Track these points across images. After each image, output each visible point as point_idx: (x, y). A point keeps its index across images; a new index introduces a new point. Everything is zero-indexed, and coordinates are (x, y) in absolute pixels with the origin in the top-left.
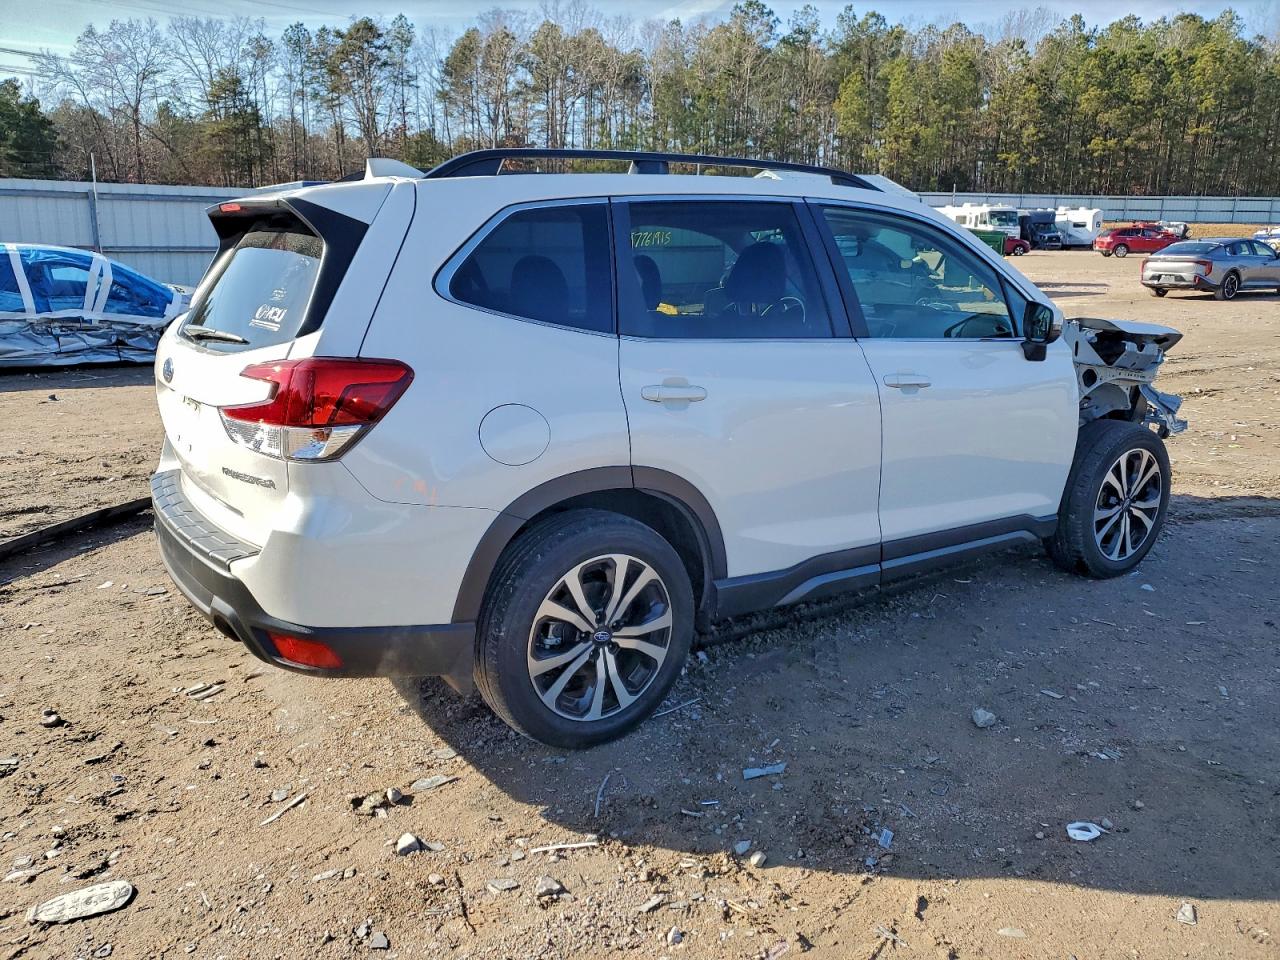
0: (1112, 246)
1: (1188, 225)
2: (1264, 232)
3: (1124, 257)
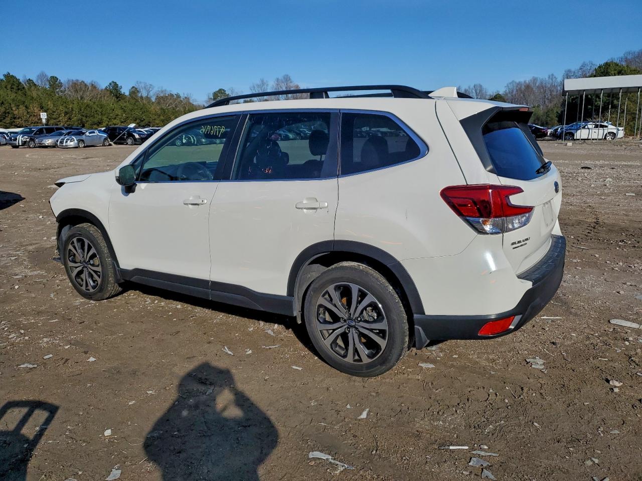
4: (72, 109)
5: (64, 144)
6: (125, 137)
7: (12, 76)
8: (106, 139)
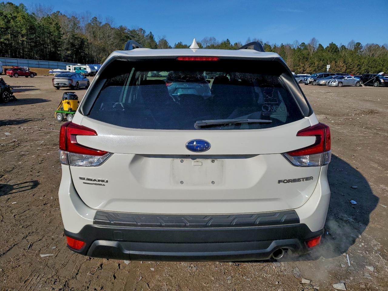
0: (13, 74)
1: (30, 68)
2: (51, 71)
3: (18, 77)
4: (363, 62)
5: (330, 84)
6: (374, 81)
7: (334, 44)
8: (358, 82)
